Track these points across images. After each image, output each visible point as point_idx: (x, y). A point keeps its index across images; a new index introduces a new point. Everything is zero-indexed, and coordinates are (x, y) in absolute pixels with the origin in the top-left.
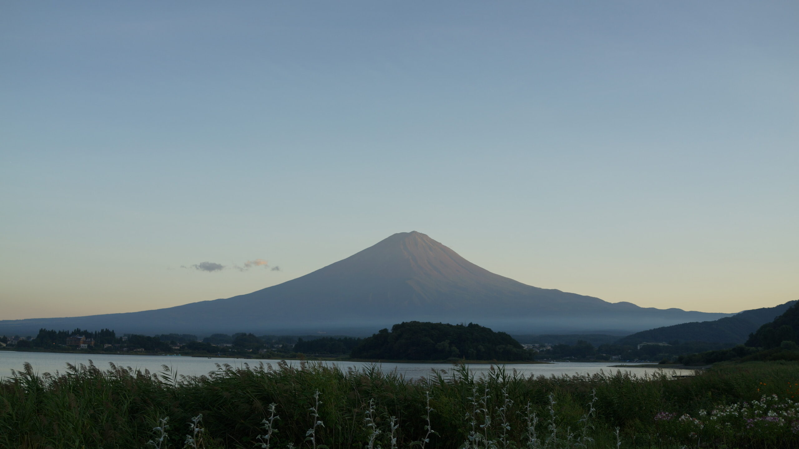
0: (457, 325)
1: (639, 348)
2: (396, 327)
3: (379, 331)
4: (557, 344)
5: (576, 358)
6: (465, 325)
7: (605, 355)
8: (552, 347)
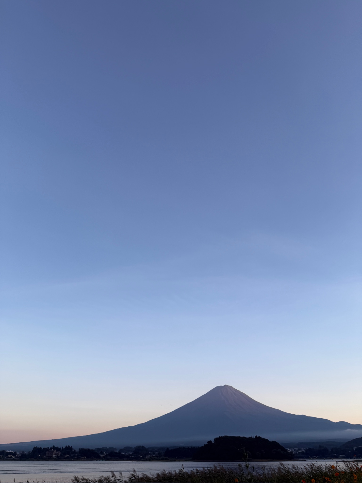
0: (249, 437)
1: (354, 449)
2: (216, 439)
3: (207, 442)
4: (308, 448)
5: (319, 457)
6: (253, 437)
7: (336, 455)
8: (305, 450)
